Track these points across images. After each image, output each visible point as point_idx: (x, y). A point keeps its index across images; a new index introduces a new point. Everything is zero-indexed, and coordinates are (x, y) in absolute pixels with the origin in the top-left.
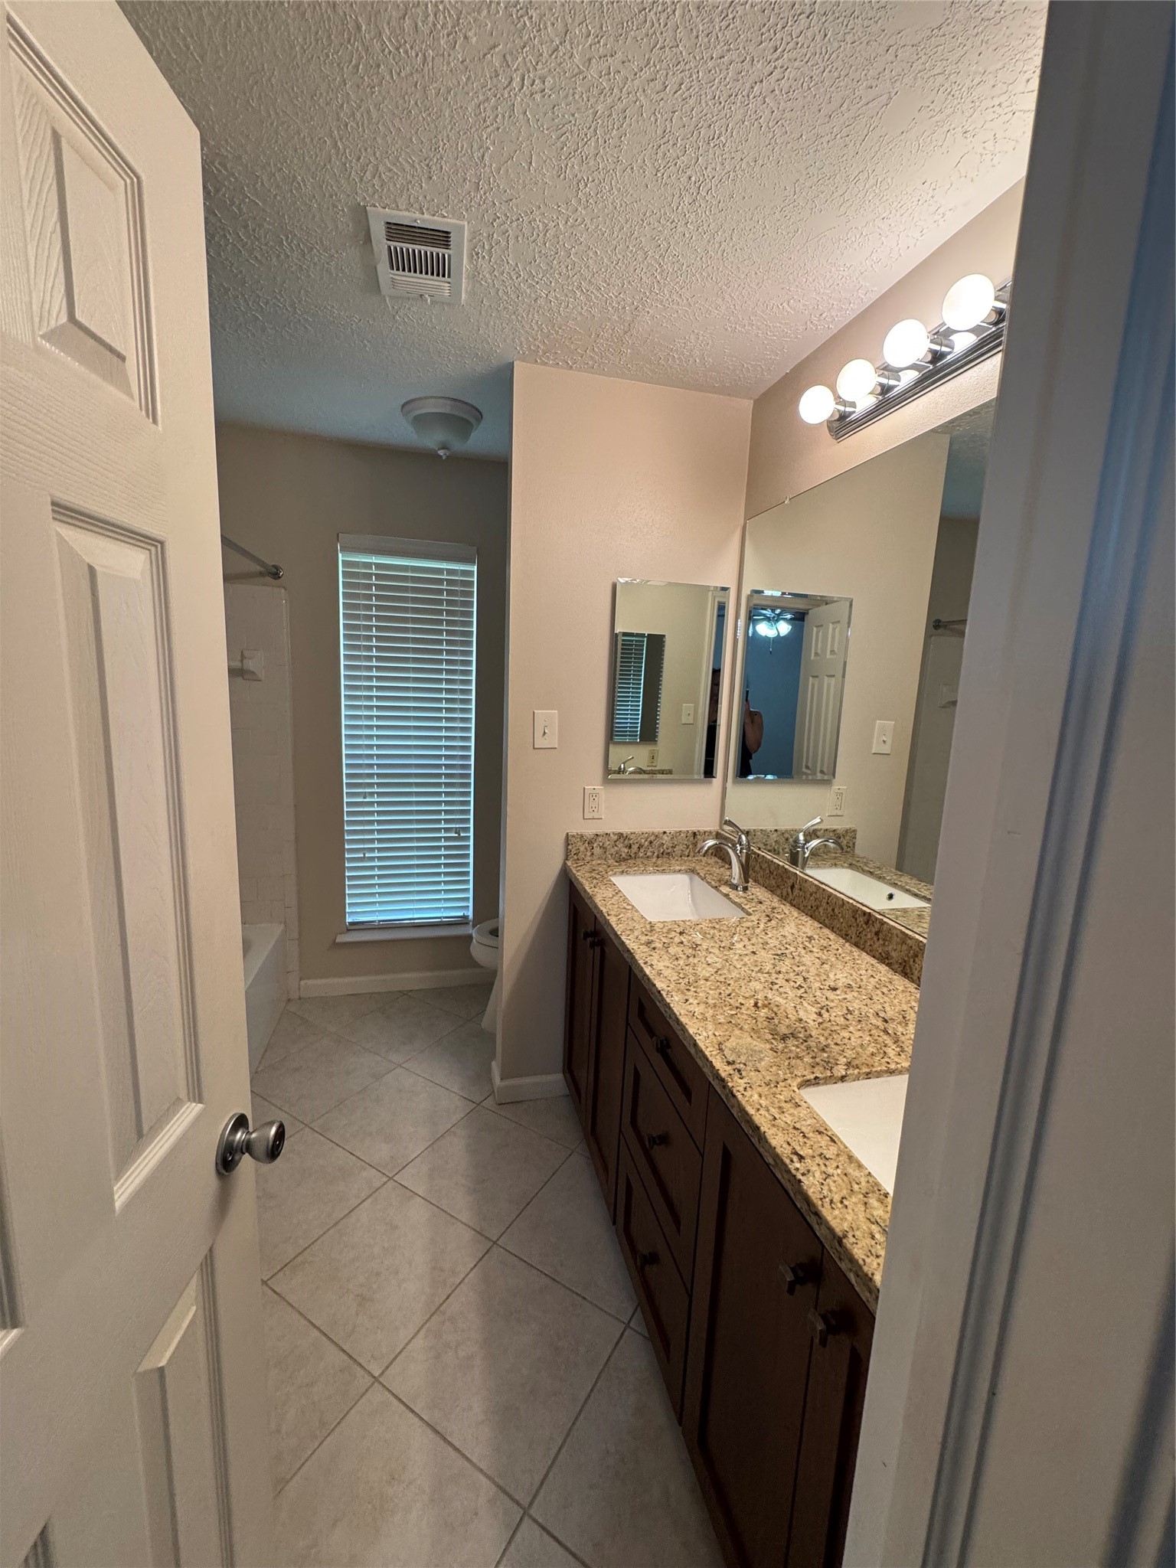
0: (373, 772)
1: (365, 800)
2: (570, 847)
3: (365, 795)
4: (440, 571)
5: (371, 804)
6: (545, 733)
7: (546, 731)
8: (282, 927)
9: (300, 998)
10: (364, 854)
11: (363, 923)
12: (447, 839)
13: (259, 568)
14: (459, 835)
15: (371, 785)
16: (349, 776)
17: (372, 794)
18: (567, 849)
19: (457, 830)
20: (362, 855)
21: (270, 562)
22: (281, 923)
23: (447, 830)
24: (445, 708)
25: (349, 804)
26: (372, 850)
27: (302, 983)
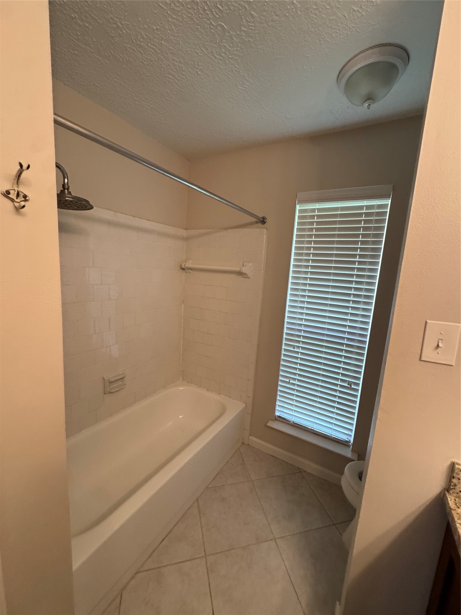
0: (301, 334)
1: (294, 350)
2: (455, 481)
3: (294, 347)
4: (361, 208)
5: (297, 353)
6: (438, 346)
7: (440, 345)
8: (244, 405)
9: (248, 445)
10: (290, 381)
11: (284, 419)
12: (342, 386)
13: (256, 220)
14: (351, 386)
15: (298, 342)
16: (287, 334)
17: (298, 347)
18: (450, 481)
19: (350, 383)
20: (288, 381)
21: (261, 216)
22: (244, 404)
23: (342, 381)
24: (352, 301)
25: (285, 350)
26: (294, 379)
27: (250, 437)
